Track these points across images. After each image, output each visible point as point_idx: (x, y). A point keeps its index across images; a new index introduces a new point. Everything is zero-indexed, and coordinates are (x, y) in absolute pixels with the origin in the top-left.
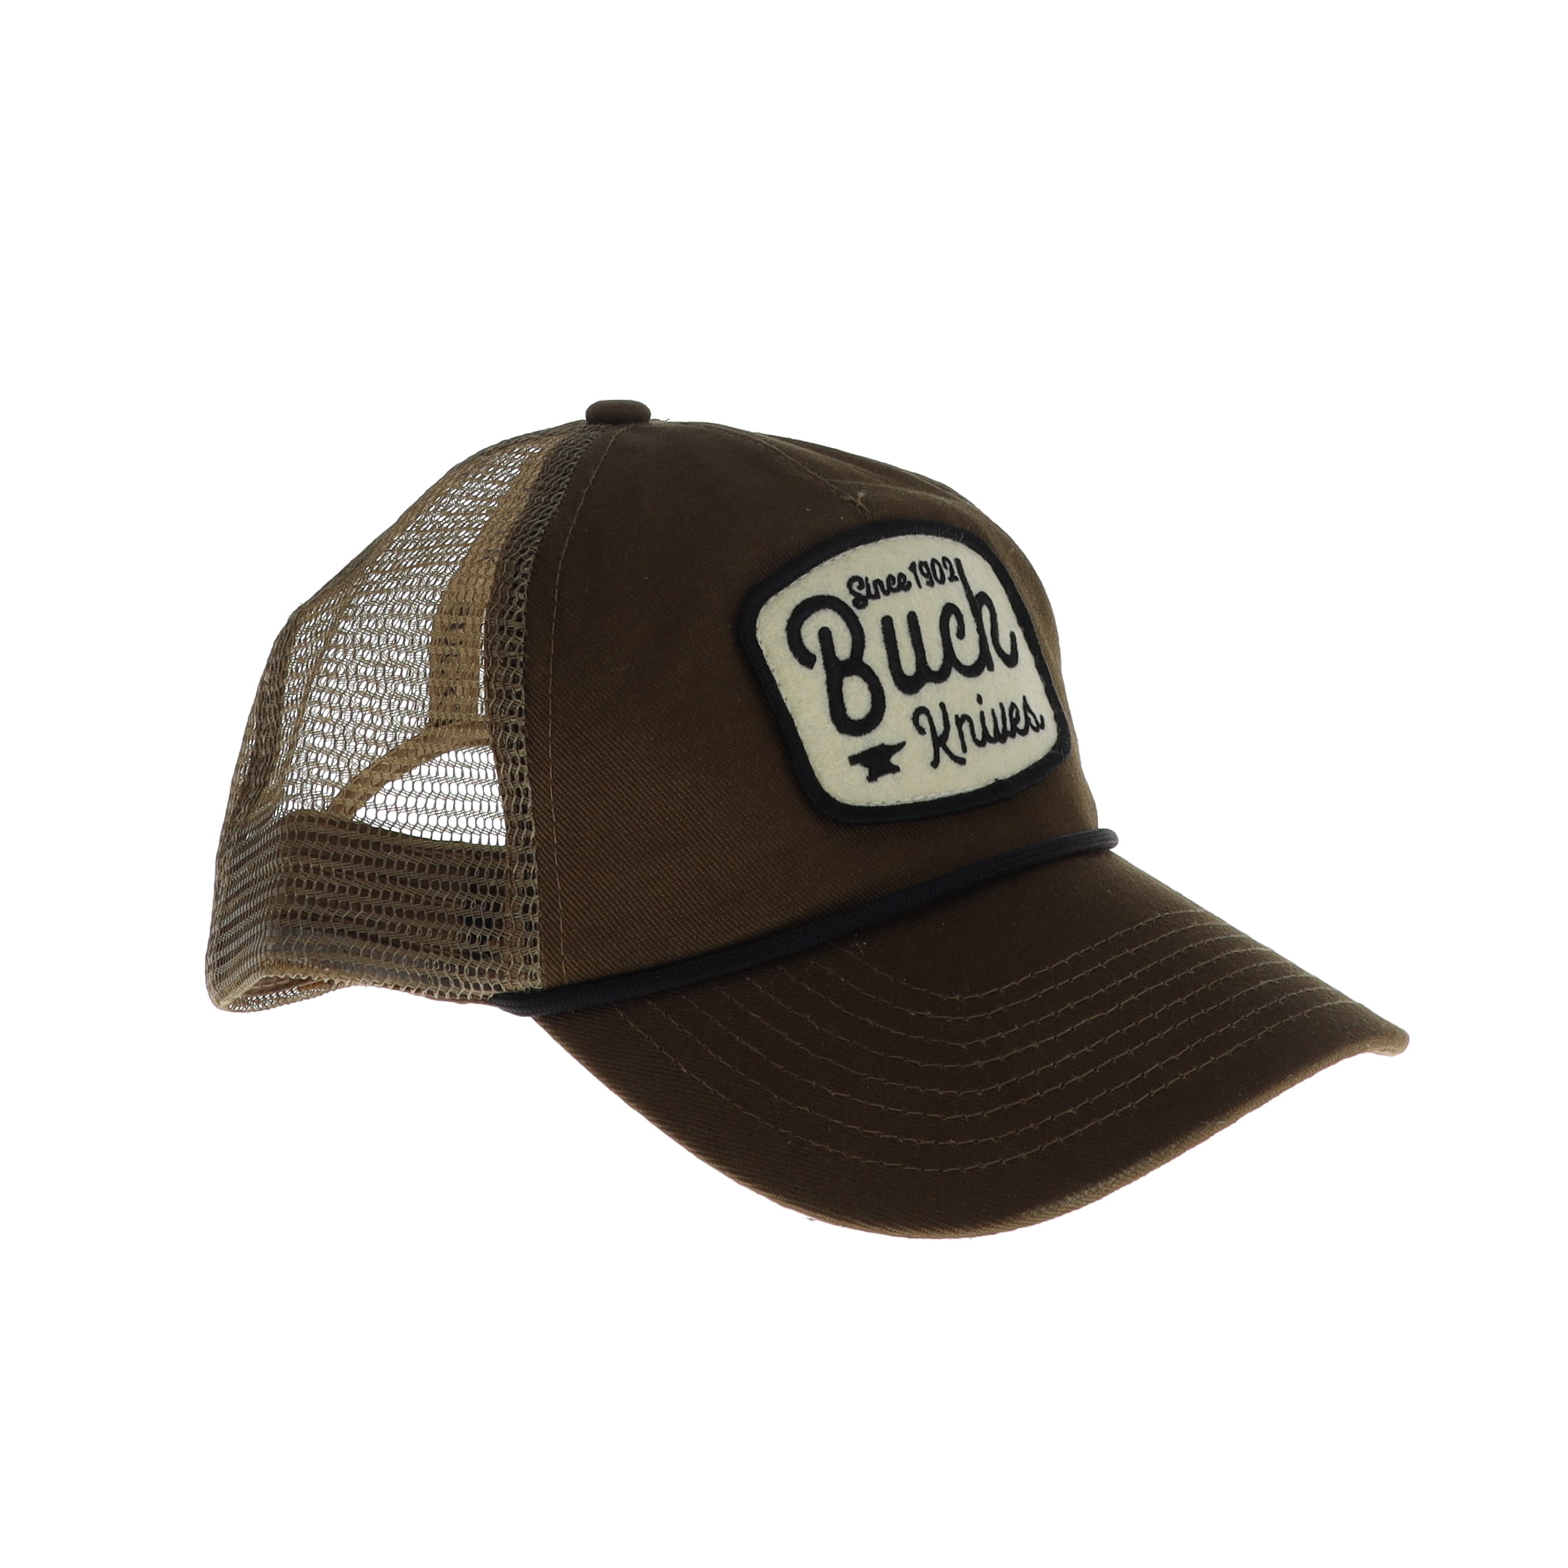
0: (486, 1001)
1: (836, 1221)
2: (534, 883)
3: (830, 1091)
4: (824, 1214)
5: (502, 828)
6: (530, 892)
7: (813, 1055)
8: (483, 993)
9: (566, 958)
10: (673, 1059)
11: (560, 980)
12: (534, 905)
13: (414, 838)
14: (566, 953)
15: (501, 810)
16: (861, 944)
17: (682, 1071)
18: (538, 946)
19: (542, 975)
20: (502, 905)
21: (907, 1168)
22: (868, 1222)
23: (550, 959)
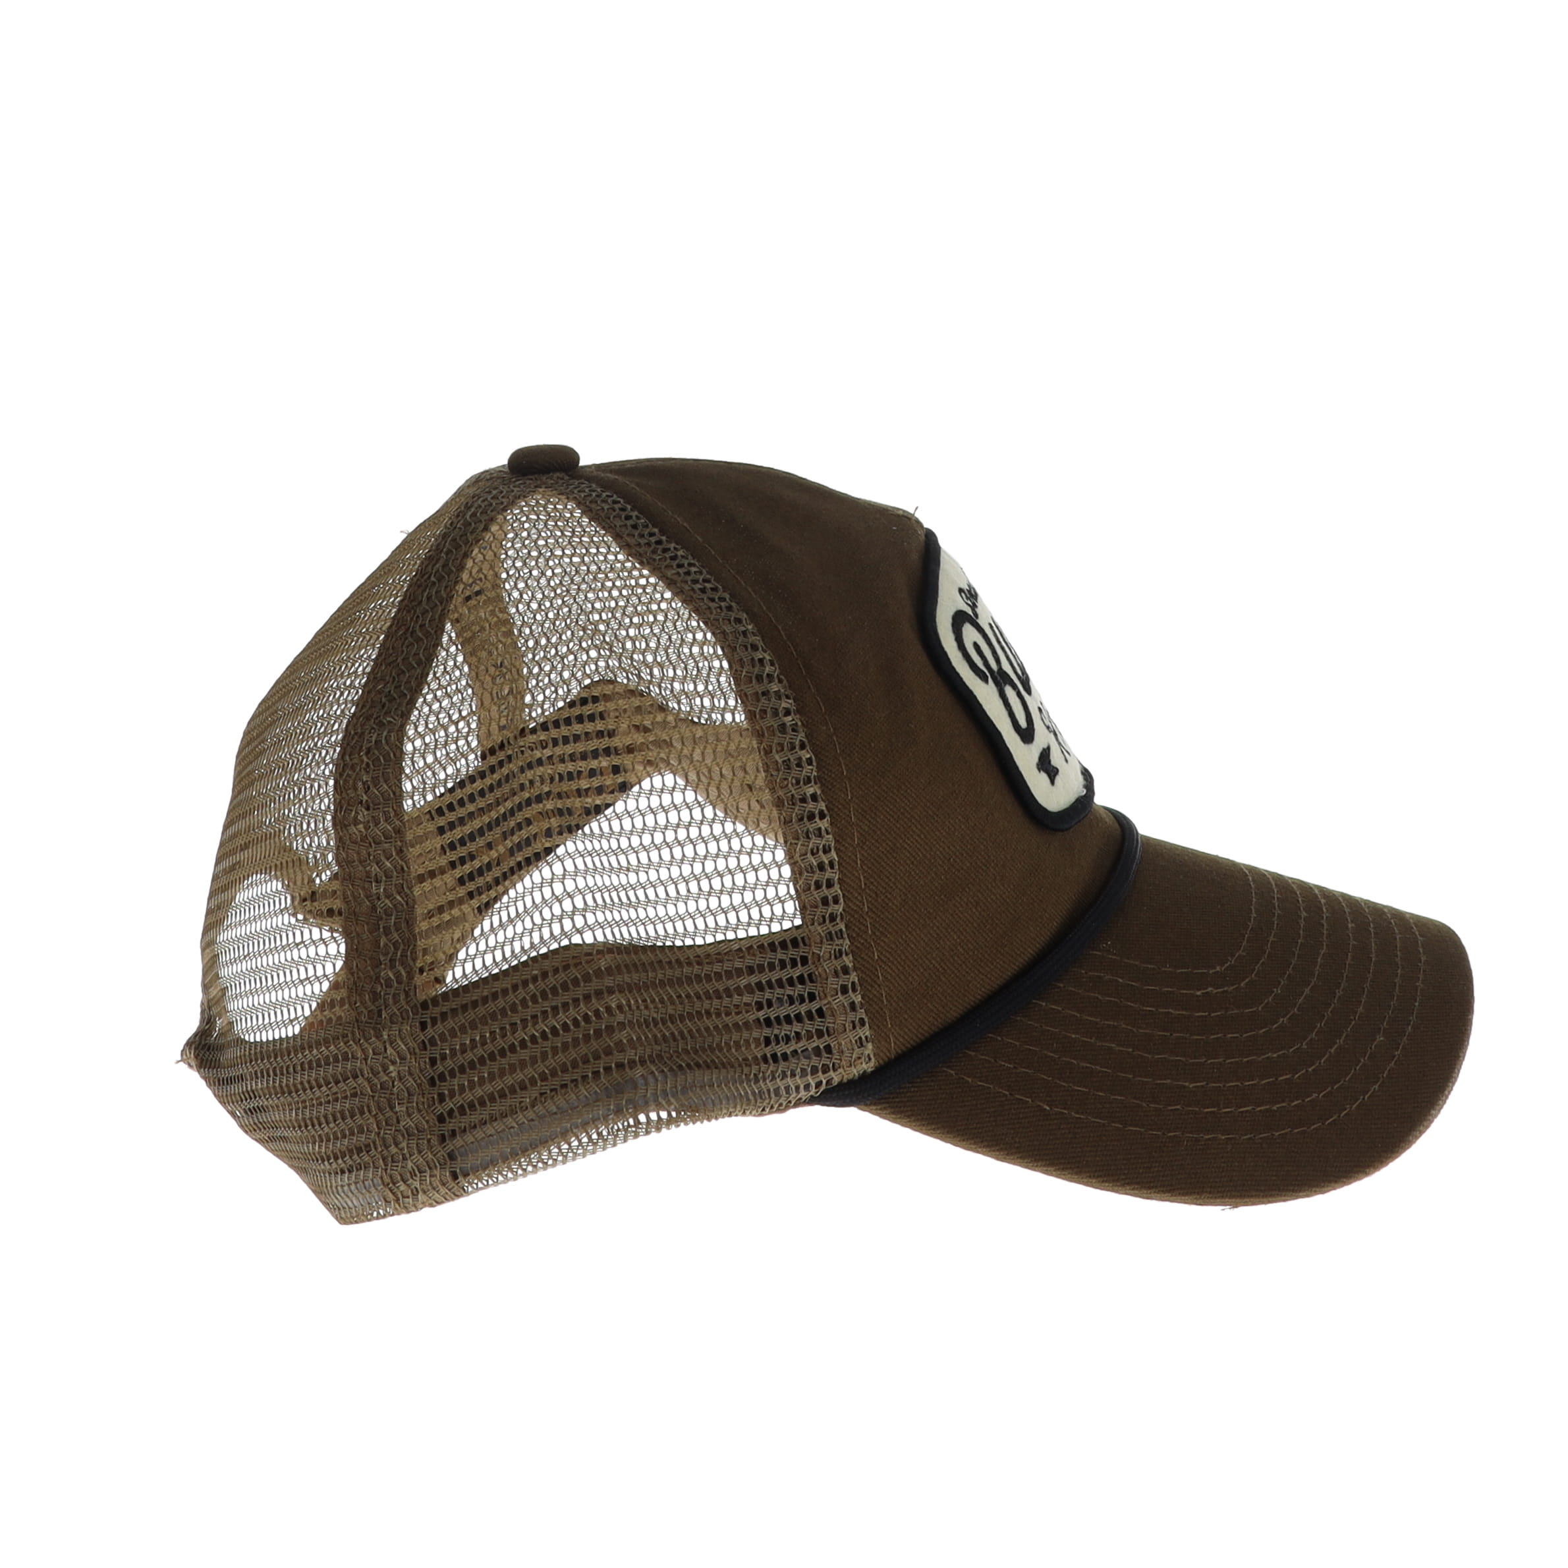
0: (812, 1101)
1: (1265, 1200)
2: (848, 961)
3: (1187, 1084)
4: (1252, 1196)
5: (796, 909)
6: (846, 971)
7: (1150, 1056)
8: (803, 1094)
9: (893, 1031)
10: (1030, 1100)
11: (888, 1054)
12: (853, 983)
13: (699, 946)
14: (892, 1026)
15: (793, 892)
16: (1107, 944)
17: (1045, 1109)
18: (867, 1025)
19: (875, 1055)
20: (817, 993)
21: (1296, 1131)
22: (1293, 1191)
23: (879, 1036)
